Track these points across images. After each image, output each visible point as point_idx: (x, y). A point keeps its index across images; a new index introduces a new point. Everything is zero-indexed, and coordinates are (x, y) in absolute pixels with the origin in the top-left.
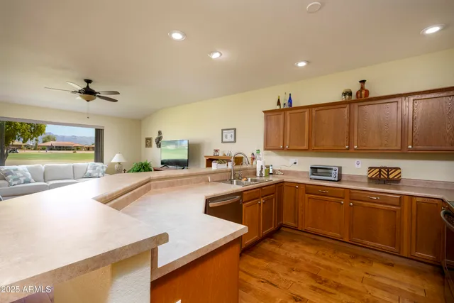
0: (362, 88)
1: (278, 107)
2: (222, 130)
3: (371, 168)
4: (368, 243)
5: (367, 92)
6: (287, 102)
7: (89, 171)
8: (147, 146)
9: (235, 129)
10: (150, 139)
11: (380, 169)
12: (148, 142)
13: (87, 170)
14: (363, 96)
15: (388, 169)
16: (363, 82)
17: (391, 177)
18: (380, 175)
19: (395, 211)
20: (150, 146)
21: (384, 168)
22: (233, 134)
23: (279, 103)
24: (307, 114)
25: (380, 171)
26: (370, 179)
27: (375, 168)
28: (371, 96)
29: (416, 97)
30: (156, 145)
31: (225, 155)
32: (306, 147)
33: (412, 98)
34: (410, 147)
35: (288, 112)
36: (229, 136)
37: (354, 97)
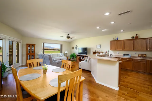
0: (137, 36)
1: (114, 40)
2: (97, 45)
3: (139, 54)
4: (139, 70)
5: (138, 37)
6: (116, 39)
7: (61, 55)
8: (72, 49)
9: (101, 45)
10: (73, 47)
11: (141, 54)
12: (73, 48)
13: (60, 55)
14: (137, 38)
15: (143, 55)
16: (137, 35)
17: (144, 56)
18: (141, 56)
19: (145, 63)
20: (73, 49)
21: (142, 54)
22: (100, 46)
23: (114, 39)
24: (122, 42)
25: (141, 55)
26: (139, 57)
27: (140, 54)
28: (139, 38)
29: (150, 39)
30: (75, 49)
31: (98, 51)
32: (122, 49)
33: (149, 39)
34: (148, 50)
35: (117, 41)
36: (99, 47)
37: (134, 38)
